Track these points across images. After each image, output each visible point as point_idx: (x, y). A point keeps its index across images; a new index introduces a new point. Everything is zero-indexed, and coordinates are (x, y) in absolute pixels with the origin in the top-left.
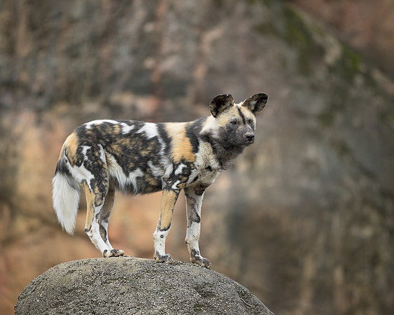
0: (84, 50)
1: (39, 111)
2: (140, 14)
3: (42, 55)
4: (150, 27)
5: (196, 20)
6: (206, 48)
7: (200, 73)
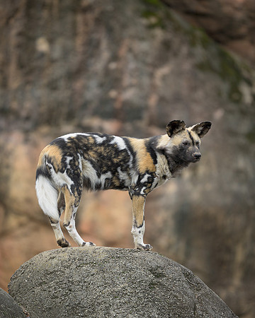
0: (62, 83)
1: (26, 132)
2: (105, 55)
3: (28, 88)
4: (113, 66)
5: (149, 60)
6: (158, 82)
7: (153, 101)
